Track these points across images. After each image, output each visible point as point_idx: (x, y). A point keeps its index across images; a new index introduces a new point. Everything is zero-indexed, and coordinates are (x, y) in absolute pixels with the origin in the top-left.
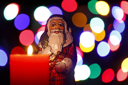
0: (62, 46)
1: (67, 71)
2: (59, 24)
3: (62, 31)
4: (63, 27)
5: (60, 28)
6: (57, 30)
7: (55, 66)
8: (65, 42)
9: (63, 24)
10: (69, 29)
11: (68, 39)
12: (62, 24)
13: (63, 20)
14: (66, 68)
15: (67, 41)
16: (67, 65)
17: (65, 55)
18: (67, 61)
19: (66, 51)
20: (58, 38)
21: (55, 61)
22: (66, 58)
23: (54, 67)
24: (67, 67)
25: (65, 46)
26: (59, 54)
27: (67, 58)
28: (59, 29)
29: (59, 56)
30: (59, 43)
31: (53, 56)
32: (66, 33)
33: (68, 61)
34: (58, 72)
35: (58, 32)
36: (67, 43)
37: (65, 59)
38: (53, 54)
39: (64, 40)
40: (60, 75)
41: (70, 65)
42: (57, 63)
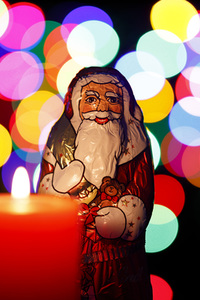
0: (115, 161)
1: (129, 234)
2: (108, 95)
3: (117, 116)
4: (119, 106)
5: (112, 107)
6: (103, 115)
7: (94, 221)
8: (124, 151)
9: (119, 94)
10: (134, 110)
11: (134, 142)
12: (116, 96)
13: (120, 85)
14: (128, 226)
15: (129, 145)
16: (130, 218)
17: (123, 187)
18: (130, 205)
19: (127, 175)
20: (107, 137)
21: (93, 204)
22: (128, 198)
23: (91, 224)
24: (131, 224)
25: (124, 159)
26: (107, 186)
27: (130, 197)
28: (109, 110)
29: (108, 191)
30: (107, 153)
31: (89, 189)
32: (127, 122)
33: (134, 206)
34: (102, 239)
35: (107, 120)
36: (130, 151)
37: (123, 198)
38: (88, 184)
39: (122, 144)
40: (110, 247)
41: (139, 218)
42: (100, 213)
